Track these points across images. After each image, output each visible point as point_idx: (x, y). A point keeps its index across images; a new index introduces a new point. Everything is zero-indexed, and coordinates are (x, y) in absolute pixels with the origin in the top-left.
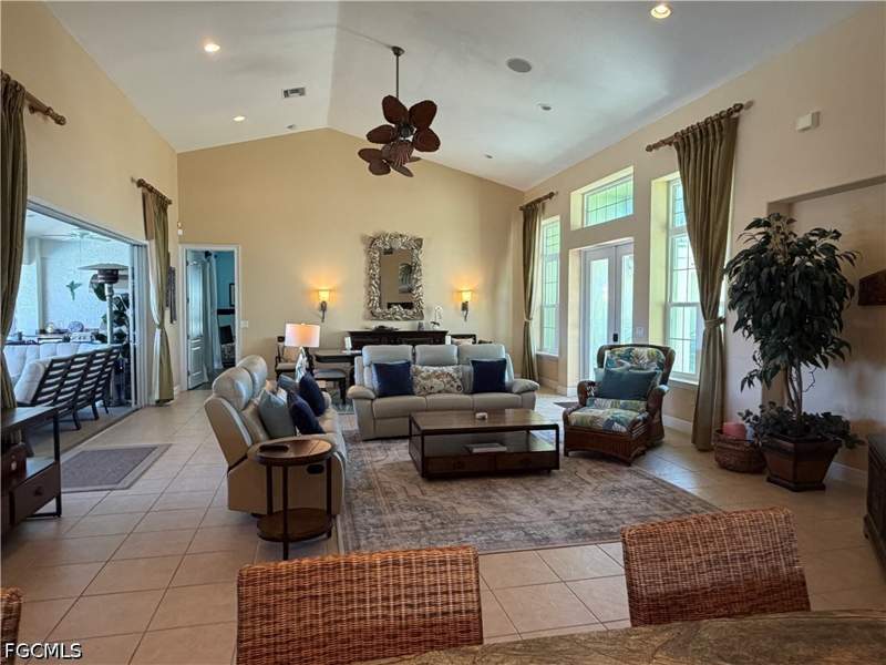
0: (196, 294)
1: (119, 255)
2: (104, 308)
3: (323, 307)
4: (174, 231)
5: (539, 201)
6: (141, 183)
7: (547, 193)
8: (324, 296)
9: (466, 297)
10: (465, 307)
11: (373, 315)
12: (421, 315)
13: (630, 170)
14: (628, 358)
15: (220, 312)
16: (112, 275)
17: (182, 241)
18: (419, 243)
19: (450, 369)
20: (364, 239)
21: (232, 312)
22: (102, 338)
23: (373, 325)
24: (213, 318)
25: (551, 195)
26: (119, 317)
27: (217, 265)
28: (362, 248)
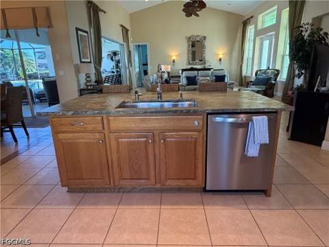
0: (137, 59)
1: (116, 48)
2: (113, 64)
3: (174, 61)
4: (131, 39)
5: (248, 19)
6: (121, 26)
7: (250, 16)
8: (174, 58)
9: (221, 56)
10: (220, 60)
11: (189, 64)
12: (205, 63)
13: (276, 7)
14: (264, 73)
15: (144, 65)
16: (115, 54)
17: (132, 42)
18: (205, 38)
19: (208, 78)
20: (186, 38)
21: (147, 64)
22: (113, 72)
23: (189, 67)
24: (142, 67)
25: (252, 17)
26: (117, 66)
27: (142, 49)
28: (186, 41)
